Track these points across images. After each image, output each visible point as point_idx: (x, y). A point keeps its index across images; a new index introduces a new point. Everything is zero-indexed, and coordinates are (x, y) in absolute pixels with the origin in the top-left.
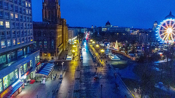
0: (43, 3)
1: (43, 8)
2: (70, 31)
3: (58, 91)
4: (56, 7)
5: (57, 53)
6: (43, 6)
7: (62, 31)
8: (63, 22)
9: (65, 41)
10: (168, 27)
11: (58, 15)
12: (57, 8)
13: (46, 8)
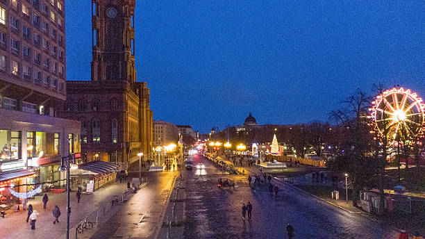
0: (94, 48)
1: (94, 58)
2: (158, 125)
3: (125, 202)
4: (126, 55)
5: (125, 152)
6: (94, 54)
7: (140, 111)
8: (141, 91)
9: (145, 136)
10: (392, 108)
11: (129, 74)
12: (128, 58)
13: (100, 59)
